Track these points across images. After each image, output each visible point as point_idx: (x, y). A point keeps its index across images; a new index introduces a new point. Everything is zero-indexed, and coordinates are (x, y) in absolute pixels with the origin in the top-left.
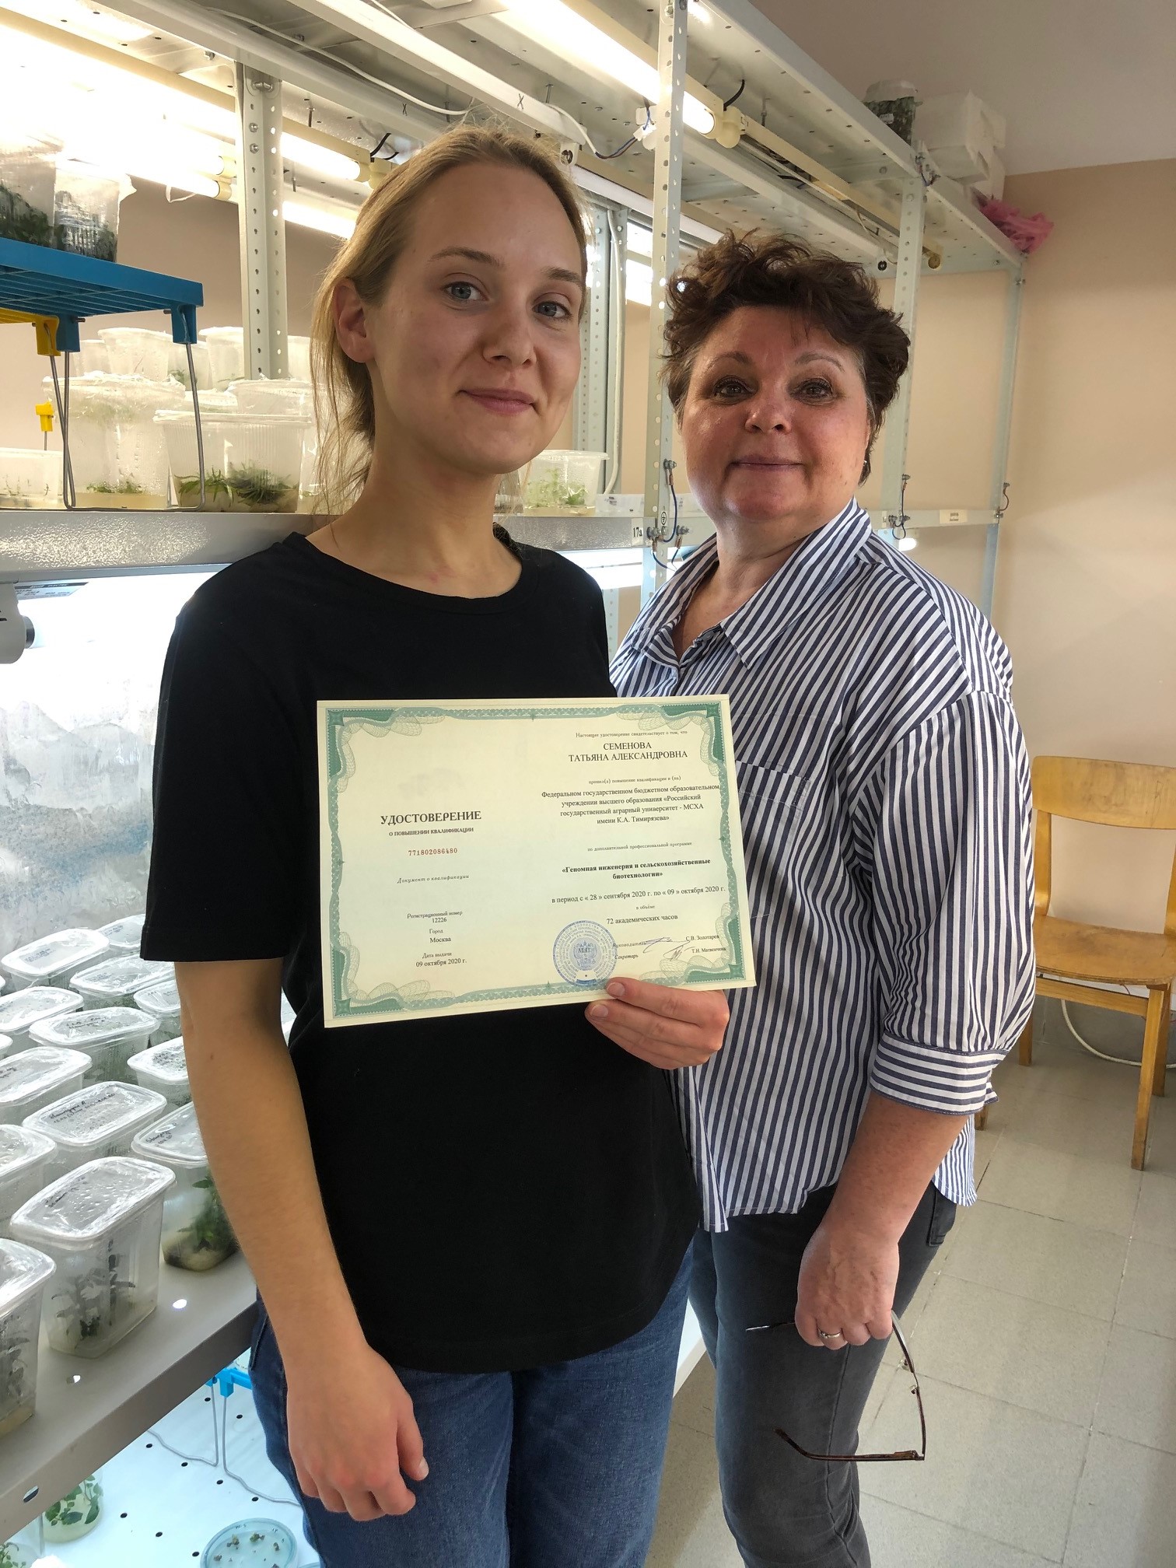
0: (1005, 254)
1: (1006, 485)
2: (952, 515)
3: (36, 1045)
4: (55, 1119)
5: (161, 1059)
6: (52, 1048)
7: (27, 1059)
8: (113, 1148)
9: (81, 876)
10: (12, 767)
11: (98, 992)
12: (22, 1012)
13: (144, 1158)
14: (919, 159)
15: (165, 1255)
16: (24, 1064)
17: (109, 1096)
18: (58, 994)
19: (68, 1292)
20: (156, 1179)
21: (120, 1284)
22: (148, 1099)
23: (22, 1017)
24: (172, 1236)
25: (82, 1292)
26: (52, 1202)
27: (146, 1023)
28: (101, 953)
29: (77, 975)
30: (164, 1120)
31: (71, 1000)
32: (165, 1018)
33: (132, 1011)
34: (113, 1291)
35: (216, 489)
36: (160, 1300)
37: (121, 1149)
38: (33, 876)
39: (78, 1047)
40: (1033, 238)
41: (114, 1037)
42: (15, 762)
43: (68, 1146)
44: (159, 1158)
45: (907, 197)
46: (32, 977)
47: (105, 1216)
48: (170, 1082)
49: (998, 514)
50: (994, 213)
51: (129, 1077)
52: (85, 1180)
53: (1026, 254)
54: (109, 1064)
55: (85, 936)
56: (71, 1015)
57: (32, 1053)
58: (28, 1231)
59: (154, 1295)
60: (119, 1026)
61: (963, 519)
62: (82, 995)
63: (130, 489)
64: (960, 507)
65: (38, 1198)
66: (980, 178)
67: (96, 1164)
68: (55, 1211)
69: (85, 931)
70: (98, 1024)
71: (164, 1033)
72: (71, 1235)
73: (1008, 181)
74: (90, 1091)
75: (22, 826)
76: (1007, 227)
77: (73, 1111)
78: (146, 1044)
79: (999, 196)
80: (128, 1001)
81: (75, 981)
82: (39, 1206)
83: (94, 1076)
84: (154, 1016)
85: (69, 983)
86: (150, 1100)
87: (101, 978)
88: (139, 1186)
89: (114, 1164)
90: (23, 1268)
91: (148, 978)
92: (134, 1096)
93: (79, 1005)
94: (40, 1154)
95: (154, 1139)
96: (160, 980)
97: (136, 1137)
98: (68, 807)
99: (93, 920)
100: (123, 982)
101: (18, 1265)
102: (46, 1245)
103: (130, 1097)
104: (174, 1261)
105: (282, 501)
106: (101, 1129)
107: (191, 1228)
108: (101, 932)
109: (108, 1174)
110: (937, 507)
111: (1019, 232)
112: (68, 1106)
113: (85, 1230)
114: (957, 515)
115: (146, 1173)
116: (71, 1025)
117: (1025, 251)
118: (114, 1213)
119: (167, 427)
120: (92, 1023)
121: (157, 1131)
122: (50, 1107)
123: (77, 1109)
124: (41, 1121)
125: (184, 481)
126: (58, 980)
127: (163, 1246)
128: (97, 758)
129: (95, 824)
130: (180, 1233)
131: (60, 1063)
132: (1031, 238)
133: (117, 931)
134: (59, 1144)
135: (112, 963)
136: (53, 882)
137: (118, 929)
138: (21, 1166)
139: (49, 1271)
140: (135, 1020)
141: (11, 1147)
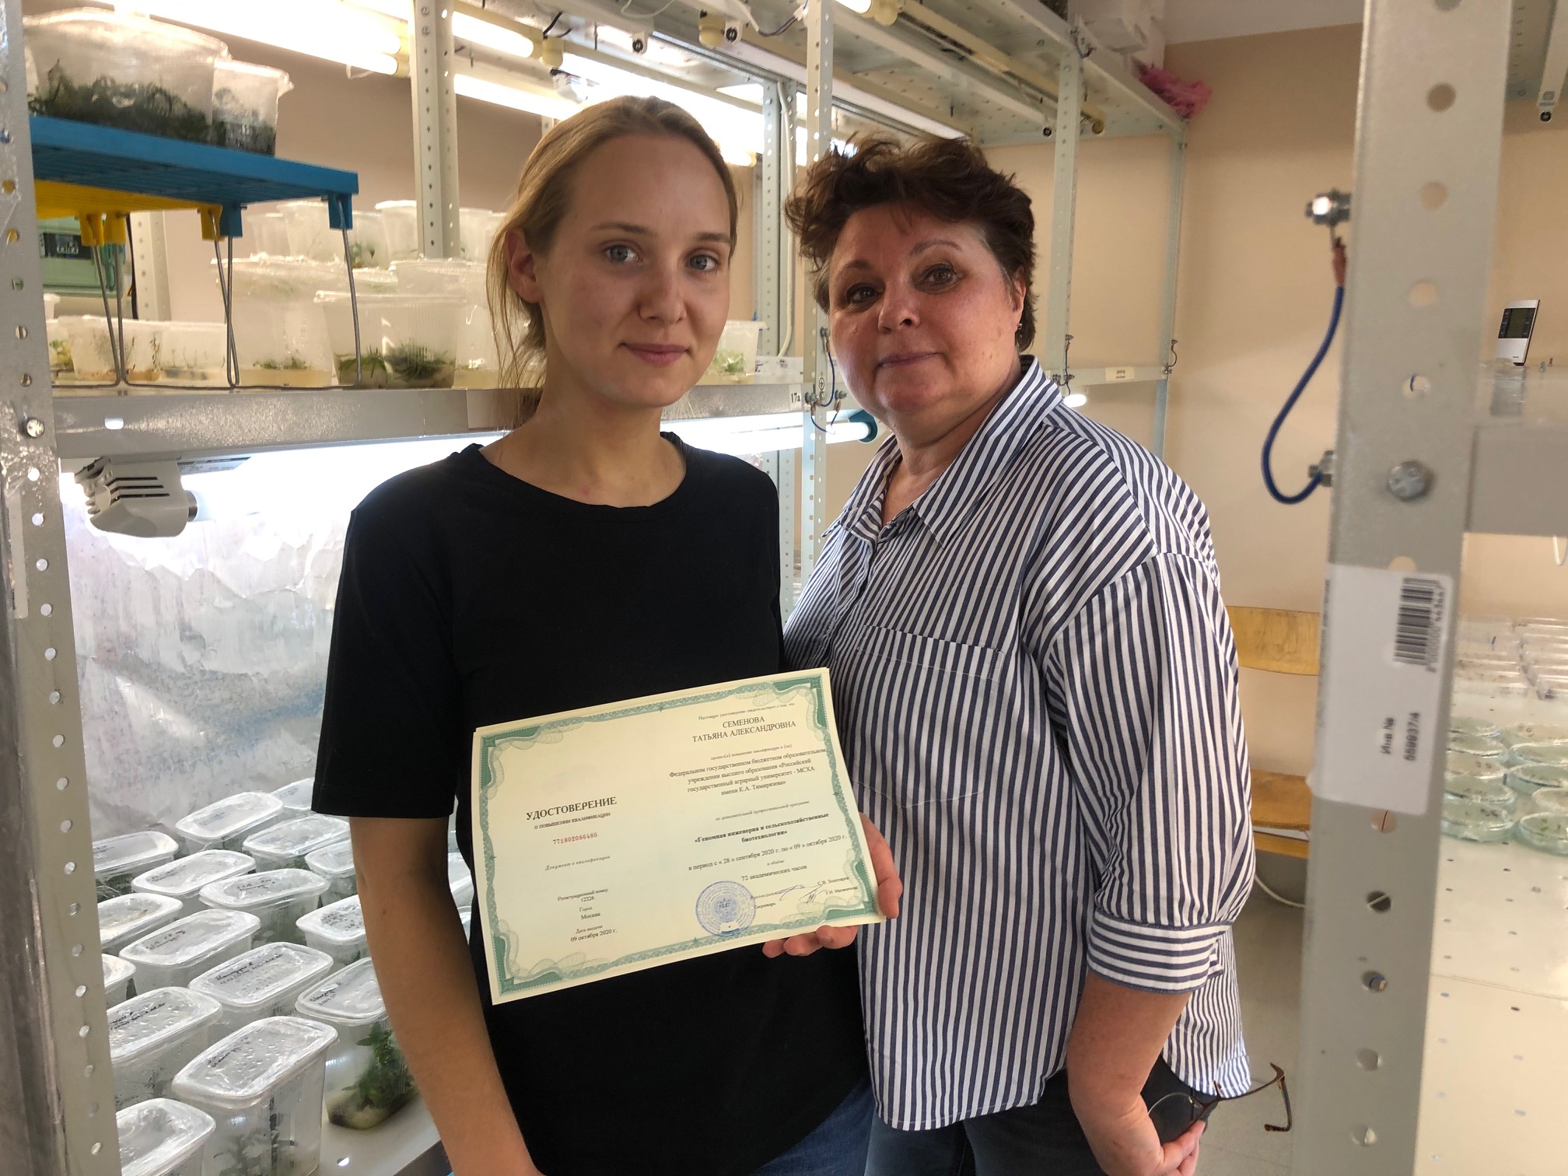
0: (1166, 120)
1: (1174, 341)
2: (1119, 372)
3: (207, 907)
4: (222, 980)
5: (331, 920)
6: (221, 910)
7: (197, 922)
8: (279, 1007)
9: (257, 740)
10: (187, 633)
11: (270, 854)
12: (193, 876)
13: (308, 1017)
14: (1074, 33)
15: (329, 1114)
16: (194, 927)
17: (277, 957)
18: (231, 857)
19: (229, 1151)
20: (318, 1037)
21: (282, 1143)
22: (315, 959)
23: (194, 880)
24: (337, 1095)
25: (243, 1152)
26: (215, 1062)
27: (316, 883)
28: (275, 815)
29: (249, 838)
30: (329, 980)
31: (243, 863)
32: (335, 880)
33: (303, 872)
34: (274, 1150)
35: (374, 367)
36: (322, 1158)
37: (287, 1009)
38: (209, 741)
39: (247, 909)
40: (1193, 105)
41: (284, 898)
42: (190, 629)
43: (232, 1007)
44: (322, 1017)
45: (1065, 67)
46: (206, 840)
47: (265, 1075)
48: (337, 942)
49: (1167, 369)
50: (1153, 81)
51: (297, 937)
52: (249, 1040)
53: (1187, 120)
54: (278, 924)
55: (260, 799)
56: (241, 878)
57: (202, 916)
58: (190, 1091)
59: (317, 1153)
60: (290, 887)
61: (1130, 375)
62: (255, 857)
63: (295, 365)
64: (1127, 365)
65: (201, 1058)
66: (1137, 48)
67: (259, 1024)
68: (218, 1070)
69: (259, 794)
70: (269, 886)
71: (335, 893)
72: (232, 1093)
73: (1169, 51)
74: (258, 952)
75: (198, 691)
76: (1167, 95)
77: (240, 972)
78: (316, 904)
79: (1160, 65)
80: (300, 863)
81: (247, 844)
82: (201, 1067)
83: (264, 938)
84: (324, 877)
85: (242, 846)
86: (316, 959)
87: (273, 840)
88: (301, 1045)
89: (277, 1023)
90: (182, 1127)
91: (320, 839)
92: (301, 957)
93: (250, 867)
94: (206, 1015)
95: (318, 998)
96: (332, 841)
97: (301, 996)
98: (243, 672)
99: (267, 782)
100: (295, 844)
101: (179, 1124)
102: (205, 1103)
103: (297, 958)
104: (339, 1120)
105: (438, 376)
106: (267, 989)
107: (354, 1087)
108: (275, 795)
109: (272, 1034)
110: (1103, 365)
111: (1179, 99)
112: (236, 967)
113: (246, 1089)
114: (1124, 372)
115: (309, 1031)
116: (240, 887)
117: (1187, 116)
118: (275, 1071)
119: (327, 307)
120: (263, 885)
121: (323, 990)
122: (217, 968)
123: (244, 970)
124: (207, 982)
125: (343, 359)
126: (232, 843)
127: (327, 1105)
128: (273, 624)
129: (270, 688)
130: (344, 1092)
131: (229, 925)
132: (1190, 105)
133: (293, 794)
134: (223, 1005)
135: (284, 825)
136: (229, 747)
137: (292, 792)
138: (188, 1027)
139: (209, 1129)
140: (305, 881)
141: (177, 1008)
